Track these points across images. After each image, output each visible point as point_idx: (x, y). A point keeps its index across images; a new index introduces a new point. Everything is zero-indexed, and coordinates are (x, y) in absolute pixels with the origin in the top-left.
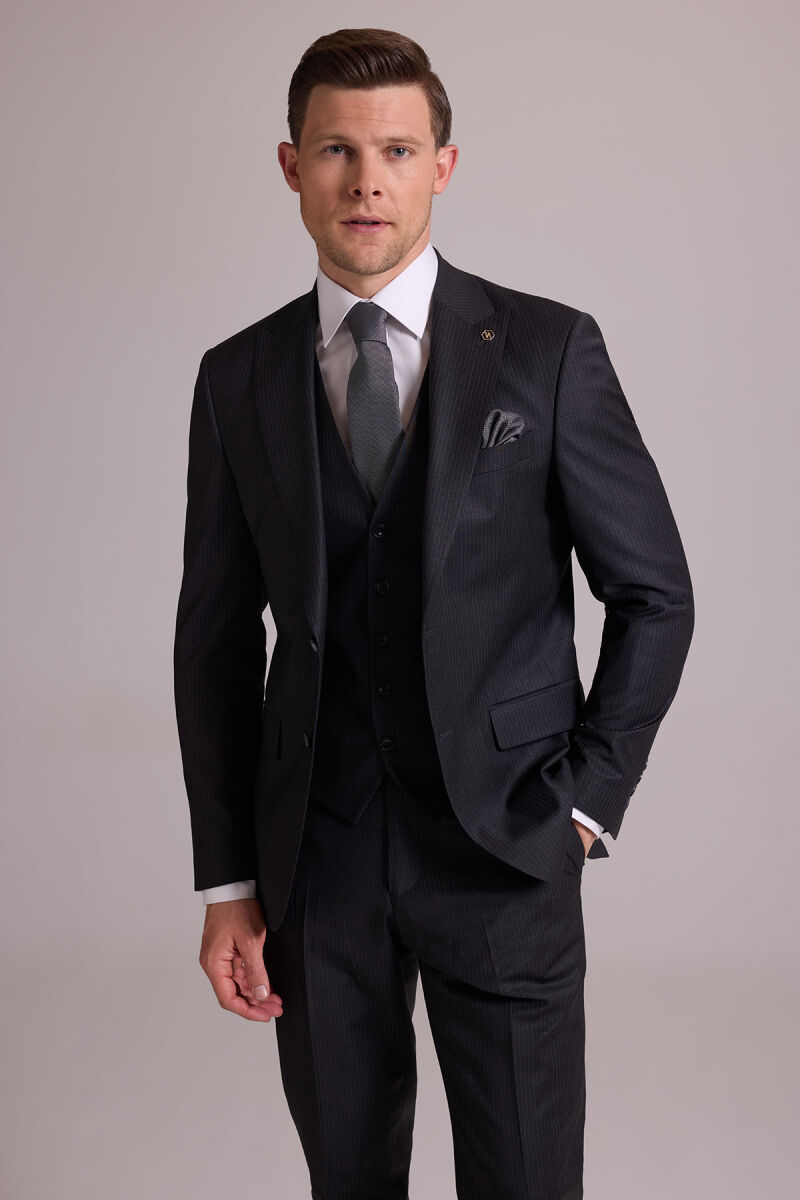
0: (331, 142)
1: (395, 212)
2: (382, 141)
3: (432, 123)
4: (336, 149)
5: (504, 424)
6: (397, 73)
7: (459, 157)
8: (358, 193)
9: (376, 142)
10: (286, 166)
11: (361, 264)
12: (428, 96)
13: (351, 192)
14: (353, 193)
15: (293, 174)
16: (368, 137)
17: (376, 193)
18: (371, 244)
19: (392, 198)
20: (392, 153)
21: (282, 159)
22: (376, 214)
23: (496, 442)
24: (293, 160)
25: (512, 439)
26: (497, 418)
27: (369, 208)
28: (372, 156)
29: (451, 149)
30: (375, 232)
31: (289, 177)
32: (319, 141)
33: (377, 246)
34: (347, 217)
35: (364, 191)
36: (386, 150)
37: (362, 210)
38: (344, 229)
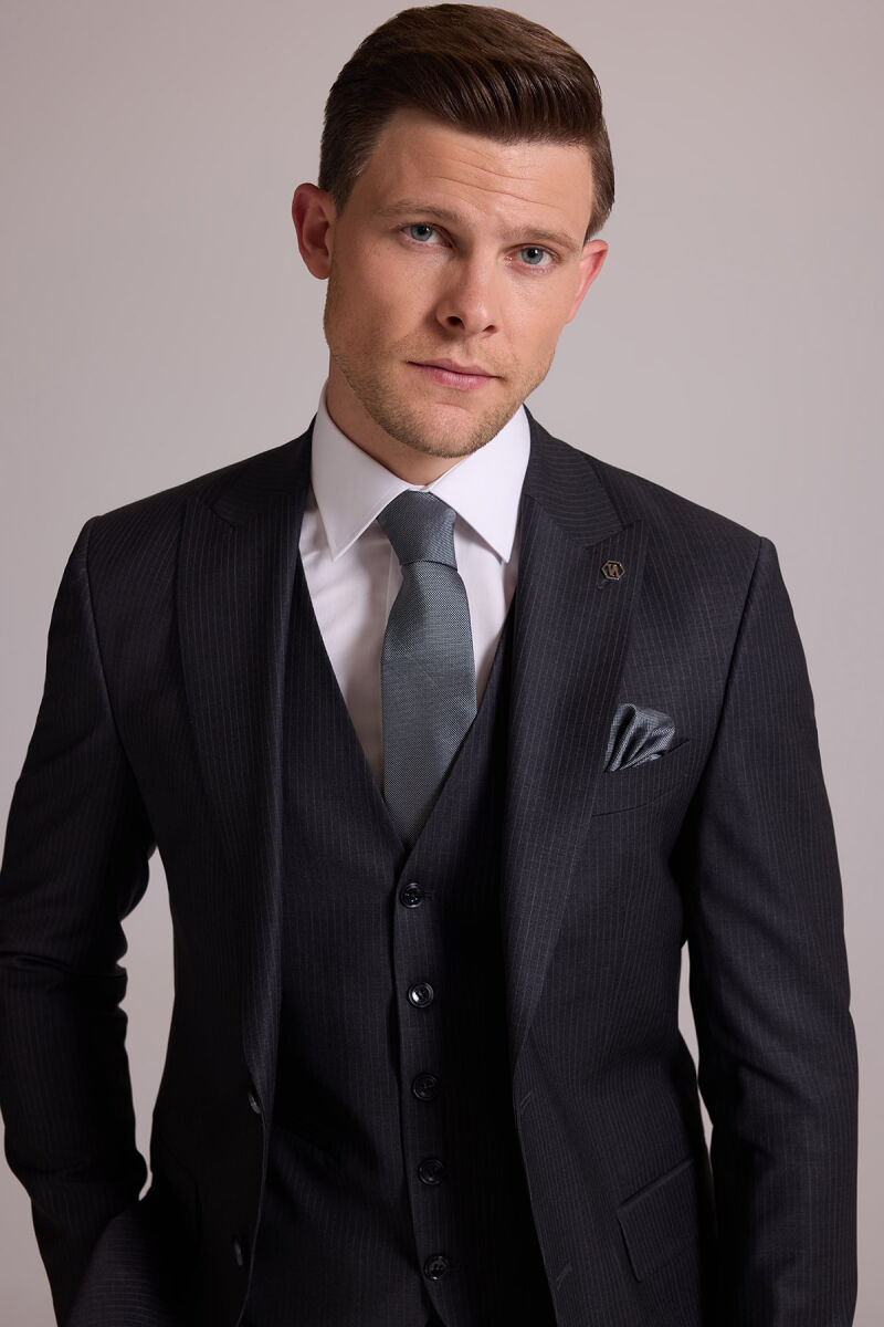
0: (420, 219)
1: (510, 361)
2: (517, 232)
4: (421, 230)
5: (641, 731)
8: (456, 321)
9: (502, 232)
10: (305, 226)
11: (434, 438)
13: (442, 319)
14: (448, 323)
15: (318, 243)
16: (494, 222)
17: (491, 329)
18: (457, 405)
19: (509, 337)
21: (299, 211)
22: (478, 361)
23: (624, 761)
24: (321, 219)
25: (654, 757)
26: (628, 718)
27: (468, 353)
28: (489, 260)
29: (597, 248)
30: (471, 387)
31: (308, 247)
32: (398, 212)
33: (467, 409)
34: (424, 357)
35: (471, 323)
36: (512, 250)
37: (455, 354)
38: (415, 373)
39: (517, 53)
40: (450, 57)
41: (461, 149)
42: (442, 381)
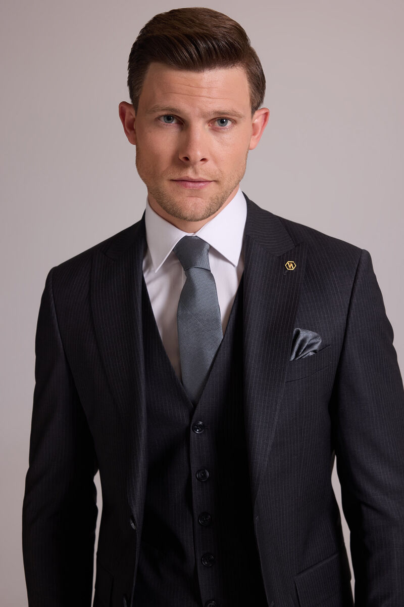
0: (164, 113)
1: (217, 173)
2: (209, 114)
3: (251, 96)
4: (169, 118)
5: (303, 341)
6: (223, 57)
7: (270, 118)
8: (187, 159)
9: (203, 115)
10: (126, 121)
11: (188, 213)
12: (248, 73)
13: (181, 157)
14: (182, 160)
15: (132, 129)
16: (197, 111)
17: (203, 160)
18: (197, 197)
19: (216, 161)
20: (217, 122)
21: (122, 115)
22: (201, 176)
23: (297, 355)
24: (131, 117)
25: (311, 354)
26: (298, 333)
27: (196, 172)
28: (199, 127)
29: (263, 112)
30: (201, 187)
31: (128, 131)
32: (154, 111)
33: (201, 198)
34: (176, 177)
35: (192, 158)
36: (211, 121)
37: (190, 173)
38: (174, 184)
39: (197, 30)
40: (166, 36)
41: (180, 78)
42: (186, 187)
